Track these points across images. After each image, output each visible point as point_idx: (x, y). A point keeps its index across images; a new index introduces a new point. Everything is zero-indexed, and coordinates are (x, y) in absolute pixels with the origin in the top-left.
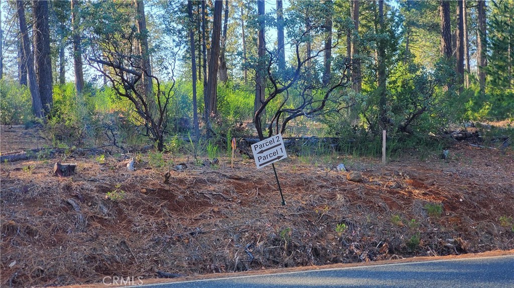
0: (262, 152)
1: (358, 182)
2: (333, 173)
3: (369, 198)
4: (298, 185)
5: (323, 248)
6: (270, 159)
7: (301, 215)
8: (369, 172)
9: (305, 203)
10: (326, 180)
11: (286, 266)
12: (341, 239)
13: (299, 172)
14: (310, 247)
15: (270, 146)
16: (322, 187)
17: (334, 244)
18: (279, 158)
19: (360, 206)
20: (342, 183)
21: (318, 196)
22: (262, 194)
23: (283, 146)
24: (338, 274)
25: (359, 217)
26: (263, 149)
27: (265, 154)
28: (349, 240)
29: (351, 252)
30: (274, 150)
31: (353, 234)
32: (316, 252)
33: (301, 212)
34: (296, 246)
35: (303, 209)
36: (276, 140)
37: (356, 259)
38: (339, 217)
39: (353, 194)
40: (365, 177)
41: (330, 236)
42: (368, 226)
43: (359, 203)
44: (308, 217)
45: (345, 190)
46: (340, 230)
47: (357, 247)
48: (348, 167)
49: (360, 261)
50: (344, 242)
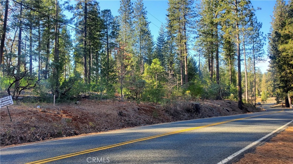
0: (2, 102)
1: (44, 112)
5: (25, 137)
6: (6, 105)
7: (18, 125)
9: (20, 120)
11: (7, 145)
12: (33, 133)
13: (21, 109)
14: (19, 136)
15: (6, 100)
17: (30, 135)
18: (10, 104)
20: (37, 113)
21: (26, 117)
22: (3, 118)
23: (12, 100)
25: (41, 125)
28: (36, 133)
31: (38, 131)
32: (21, 138)
35: (19, 122)
36: (9, 98)
39: (41, 116)
40: (47, 110)
41: (29, 132)
45: (38, 115)
46: (33, 130)
47: (38, 136)
48: (41, 107)
49: (39, 140)
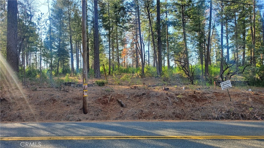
0: (224, 85)
1: (257, 95)
2: (247, 92)
3: (260, 100)
4: (235, 95)
5: (245, 115)
6: (226, 87)
7: (237, 104)
8: (261, 92)
9: (238, 100)
10: (245, 94)
11: (232, 119)
12: (251, 112)
13: (235, 91)
14: (240, 114)
15: (226, 83)
16: (244, 96)
17: (248, 114)
18: (229, 87)
19: (257, 102)
20: (251, 95)
21: (242, 99)
22: (224, 97)
23: (230, 83)
24: (251, 123)
25: (257, 106)
26: (224, 84)
27: (225, 86)
28: (254, 113)
29: (255, 117)
30: (227, 85)
31: (255, 111)
32: (242, 116)
33: (237, 103)
34: (235, 114)
35: (237, 102)
36: (228, 82)
37: (256, 119)
38: (250, 105)
39: (255, 98)
40: (259, 93)
41: (247, 111)
42: (261, 109)
43: (257, 101)
44: (239, 105)
45: (252, 97)
46: (250, 110)
47: (257, 115)
48: (253, 90)
49: (258, 120)
50: (252, 113)
